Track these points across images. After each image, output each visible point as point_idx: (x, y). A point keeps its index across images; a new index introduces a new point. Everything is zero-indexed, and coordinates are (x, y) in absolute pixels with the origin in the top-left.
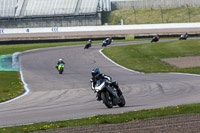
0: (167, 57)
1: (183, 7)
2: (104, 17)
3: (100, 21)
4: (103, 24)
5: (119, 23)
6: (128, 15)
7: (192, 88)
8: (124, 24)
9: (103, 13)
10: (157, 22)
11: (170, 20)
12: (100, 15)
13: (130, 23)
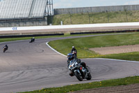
0: (93, 47)
1: (104, 12)
2: (50, 20)
3: (46, 23)
4: (48, 24)
5: (59, 24)
6: (65, 18)
7: (111, 68)
8: (63, 24)
9: (48, 17)
10: (86, 23)
11: (95, 21)
12: (46, 18)
13: (68, 23)
